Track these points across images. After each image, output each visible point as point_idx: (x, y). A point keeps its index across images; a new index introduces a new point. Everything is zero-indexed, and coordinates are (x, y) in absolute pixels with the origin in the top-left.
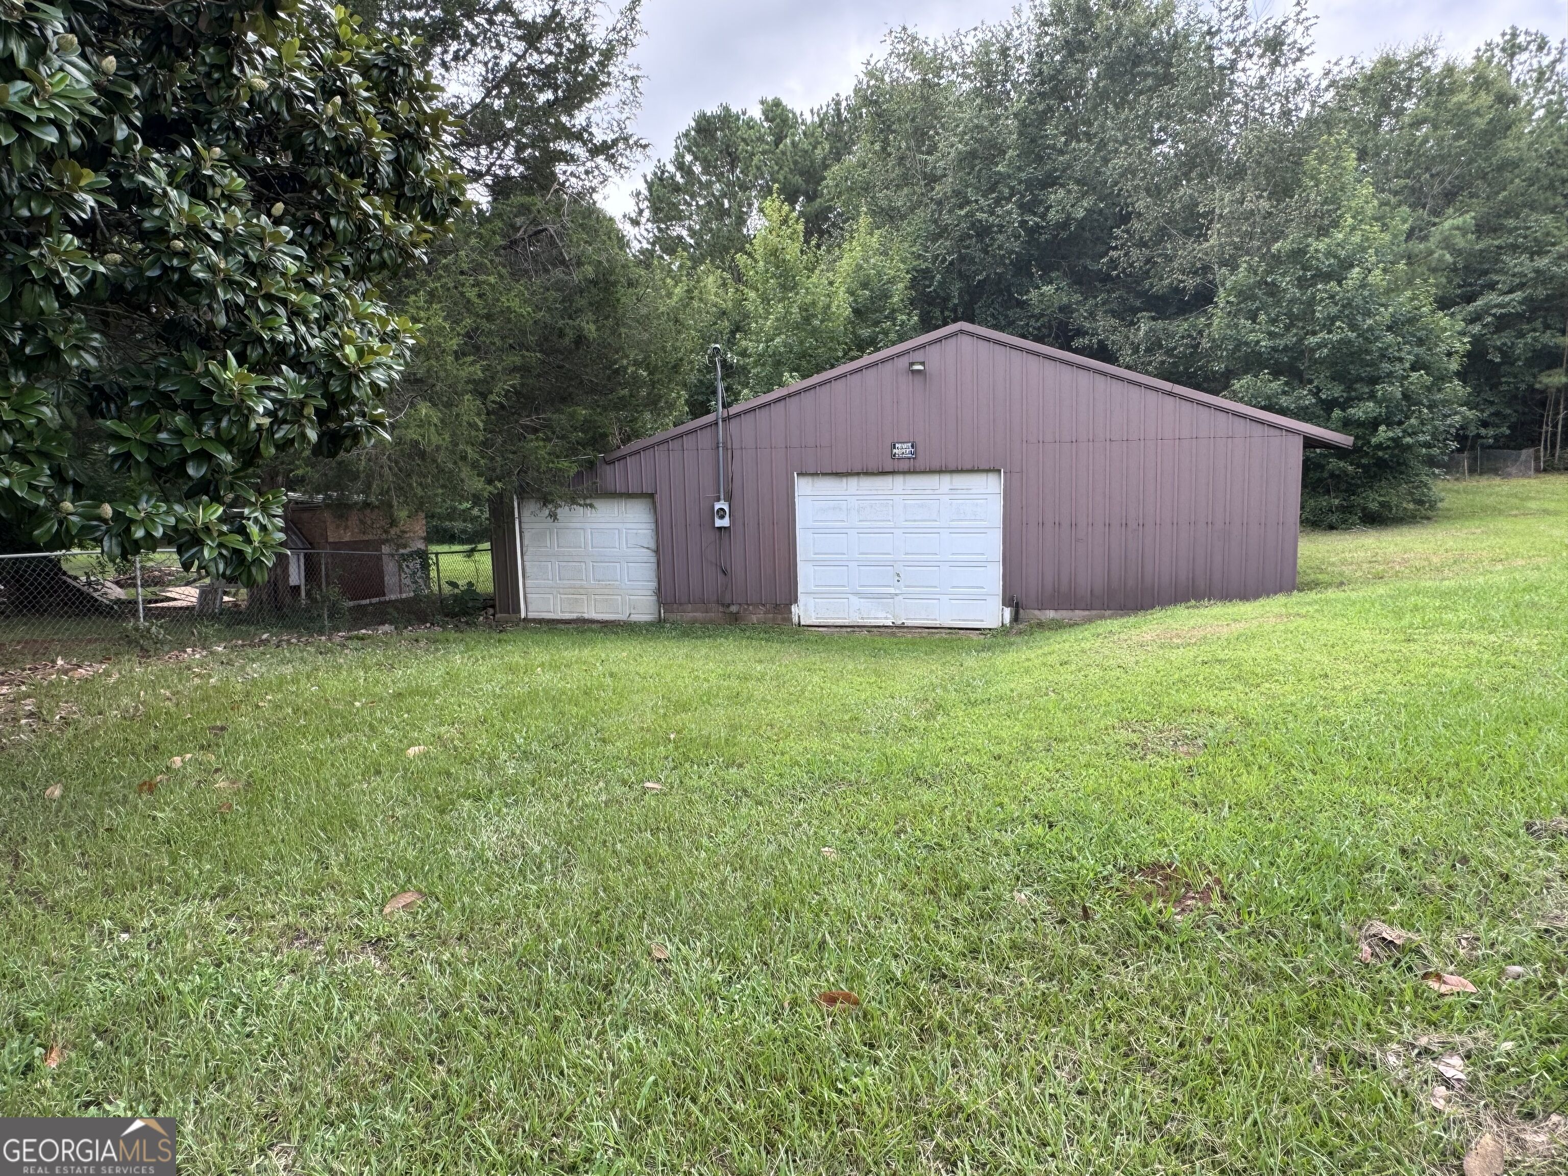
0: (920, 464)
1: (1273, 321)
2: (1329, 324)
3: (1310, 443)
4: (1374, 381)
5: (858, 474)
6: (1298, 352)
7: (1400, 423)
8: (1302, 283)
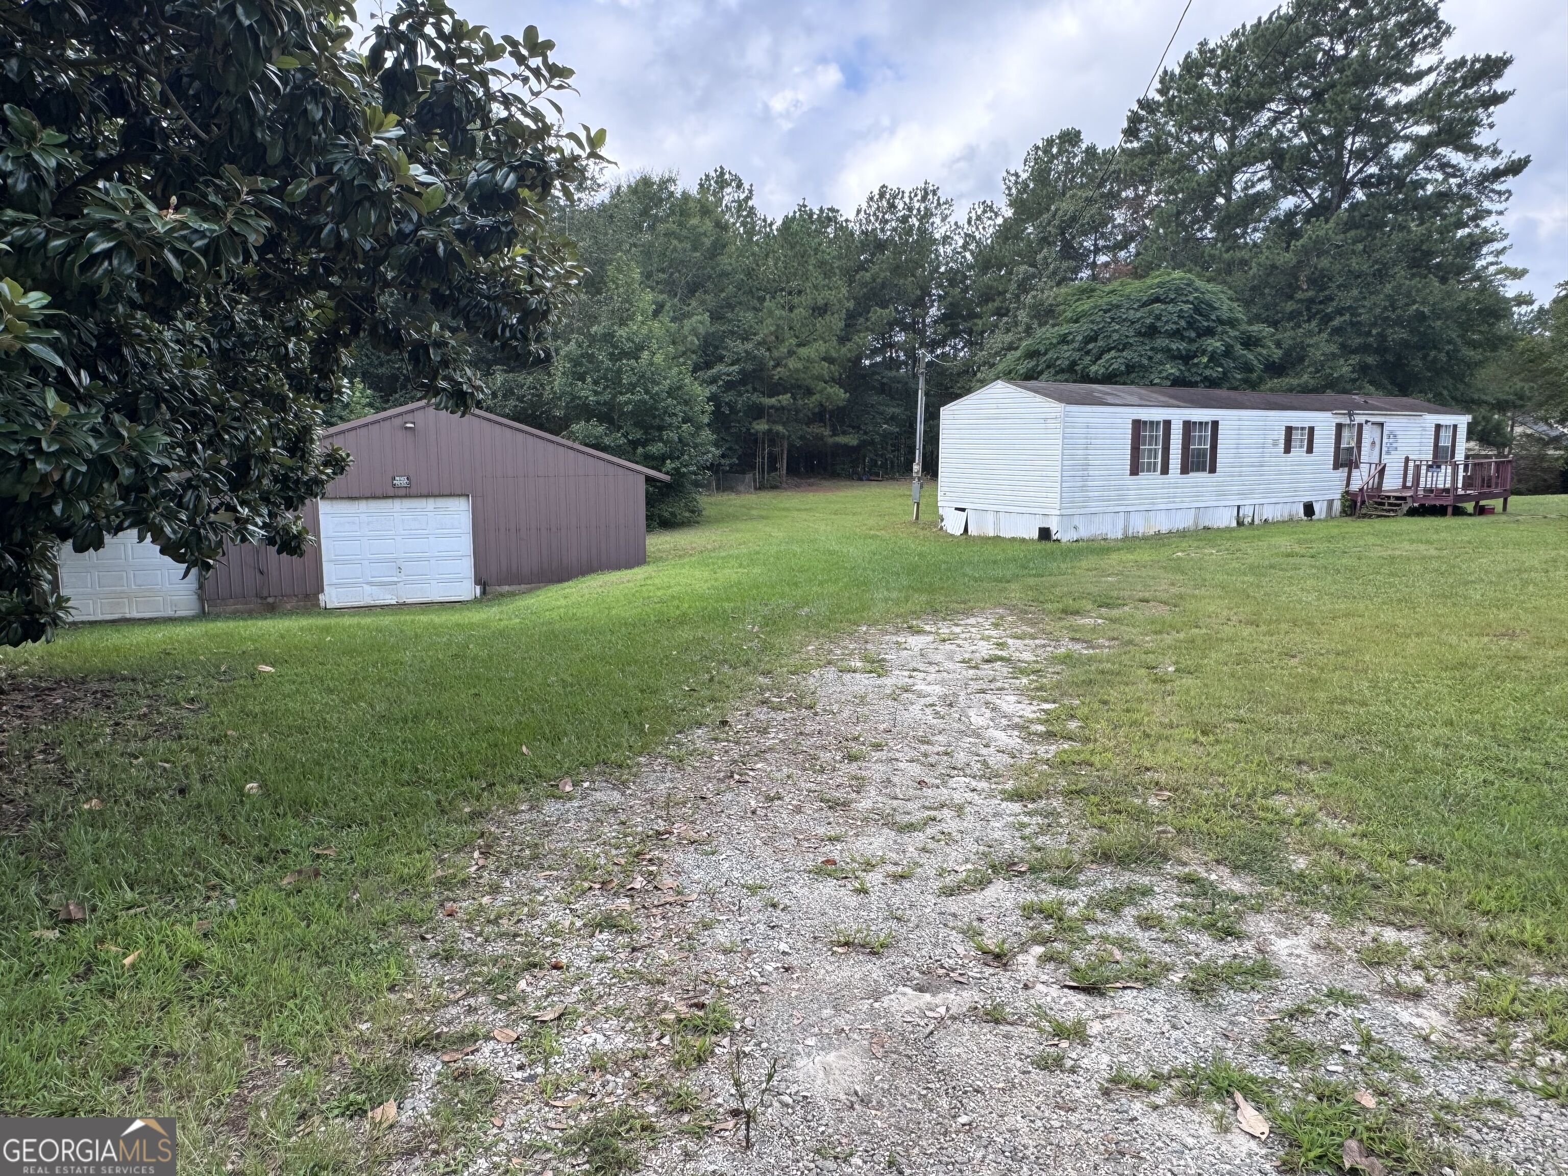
0: (413, 491)
1: (596, 383)
2: (632, 388)
3: (649, 480)
4: (661, 428)
5: (367, 498)
6: (611, 405)
7: (678, 458)
8: (612, 357)
